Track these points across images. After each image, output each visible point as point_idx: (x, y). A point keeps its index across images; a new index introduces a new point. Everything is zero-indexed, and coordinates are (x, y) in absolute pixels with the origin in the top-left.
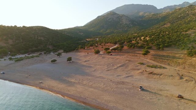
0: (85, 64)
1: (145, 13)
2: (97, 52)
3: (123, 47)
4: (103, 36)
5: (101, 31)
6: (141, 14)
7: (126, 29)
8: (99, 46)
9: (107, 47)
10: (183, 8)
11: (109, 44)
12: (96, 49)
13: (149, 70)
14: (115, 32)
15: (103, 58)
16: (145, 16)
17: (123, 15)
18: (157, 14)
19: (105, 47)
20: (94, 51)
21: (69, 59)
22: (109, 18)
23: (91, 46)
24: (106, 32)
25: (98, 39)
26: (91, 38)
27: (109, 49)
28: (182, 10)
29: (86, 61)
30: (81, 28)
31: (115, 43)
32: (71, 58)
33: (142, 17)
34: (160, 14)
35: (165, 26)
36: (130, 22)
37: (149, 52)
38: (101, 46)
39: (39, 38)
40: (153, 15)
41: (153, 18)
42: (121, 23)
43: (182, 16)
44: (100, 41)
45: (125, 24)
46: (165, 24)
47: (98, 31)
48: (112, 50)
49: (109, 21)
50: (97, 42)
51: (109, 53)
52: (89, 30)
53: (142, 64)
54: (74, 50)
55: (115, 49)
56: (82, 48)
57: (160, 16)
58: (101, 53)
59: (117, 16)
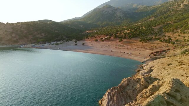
0: (91, 46)
1: (138, 5)
2: (97, 41)
3: (111, 37)
4: (100, 28)
5: (98, 23)
6: (134, 6)
7: (119, 22)
8: (97, 37)
9: (102, 38)
10: (170, 2)
11: (103, 36)
12: (96, 39)
13: (118, 47)
14: (110, 24)
15: (100, 43)
16: (138, 8)
17: (117, 8)
18: (148, 6)
19: (101, 38)
20: (94, 40)
21: (84, 44)
22: (105, 11)
23: (92, 37)
24: (102, 24)
25: (95, 31)
26: (90, 30)
27: (103, 39)
28: (169, 4)
29: (91, 45)
30: (81, 21)
31: (107, 35)
32: (84, 43)
33: (135, 9)
34: (151, 6)
35: (150, 20)
36: (123, 15)
37: (122, 40)
38: (99, 37)
39: (56, 31)
40: (145, 7)
41: (144, 11)
42: (115, 15)
43: (164, 11)
44: (97, 33)
45: (118, 16)
46: (150, 18)
47: (96, 23)
48: (104, 39)
49: (105, 13)
50: (95, 34)
51: (103, 41)
52: (88, 22)
53: (117, 45)
54: (82, 39)
55: (106, 39)
56: (87, 38)
57: (150, 9)
58: (98, 41)
59: (112, 9)
